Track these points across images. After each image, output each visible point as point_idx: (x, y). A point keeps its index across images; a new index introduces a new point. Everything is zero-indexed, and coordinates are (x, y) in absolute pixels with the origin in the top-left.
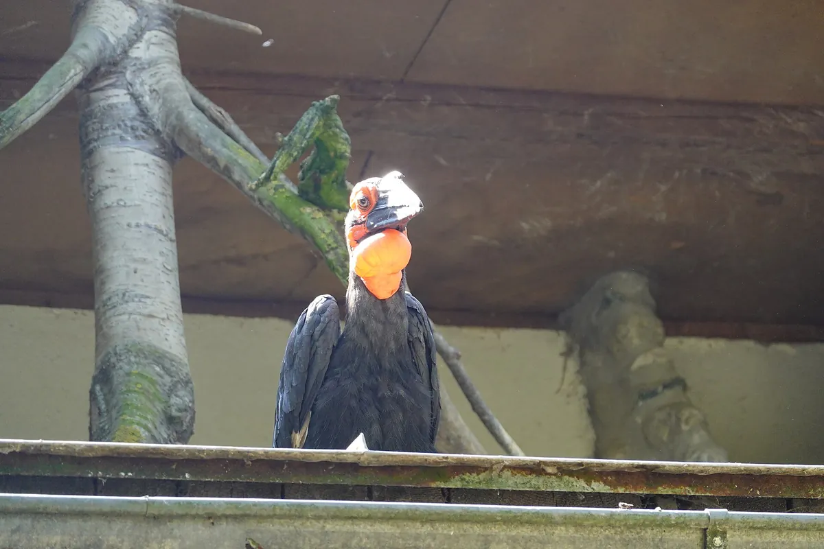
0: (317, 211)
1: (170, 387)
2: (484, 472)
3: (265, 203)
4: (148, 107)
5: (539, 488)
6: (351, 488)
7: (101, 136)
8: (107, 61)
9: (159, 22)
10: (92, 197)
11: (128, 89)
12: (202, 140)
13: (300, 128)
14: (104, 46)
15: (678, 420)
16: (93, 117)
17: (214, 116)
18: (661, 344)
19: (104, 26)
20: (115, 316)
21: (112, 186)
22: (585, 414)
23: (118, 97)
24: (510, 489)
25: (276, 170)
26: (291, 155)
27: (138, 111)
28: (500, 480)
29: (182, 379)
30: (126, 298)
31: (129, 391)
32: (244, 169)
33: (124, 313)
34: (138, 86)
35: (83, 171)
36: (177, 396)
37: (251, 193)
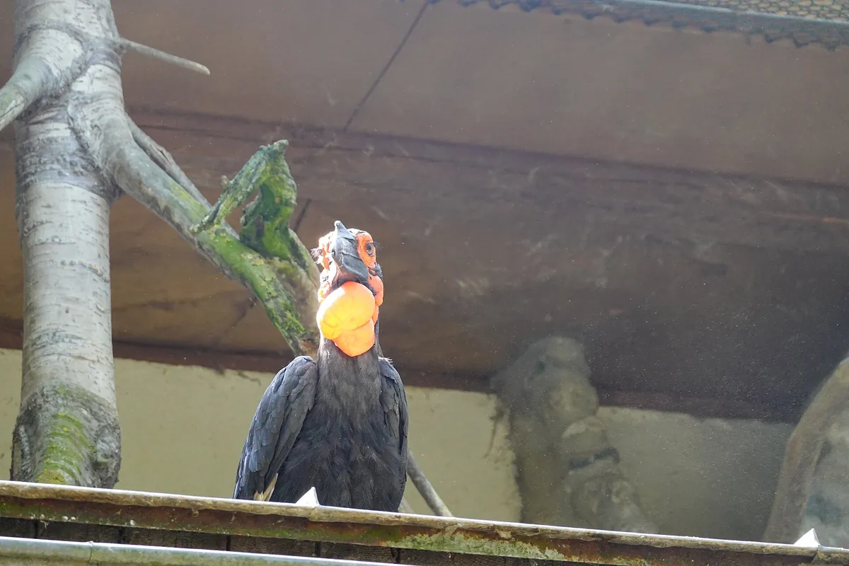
0: (258, 258)
1: (97, 431)
2: (436, 533)
3: (205, 247)
4: (89, 143)
5: (491, 553)
6: (299, 544)
7: (39, 170)
8: (49, 94)
9: (104, 56)
10: (26, 233)
11: (69, 124)
12: (143, 180)
13: (247, 172)
14: (47, 78)
15: (609, 491)
16: (31, 149)
17: (155, 155)
18: (594, 413)
19: (48, 58)
20: (44, 356)
21: (47, 222)
22: (512, 481)
23: (57, 131)
24: (462, 552)
25: (220, 213)
26: (236, 199)
27: (78, 147)
28: (452, 542)
29: (109, 424)
30: (56, 338)
31: (55, 434)
32: (185, 211)
33: (53, 354)
34: (79, 121)
35: (18, 205)
36: (103, 441)
37: (191, 236)
